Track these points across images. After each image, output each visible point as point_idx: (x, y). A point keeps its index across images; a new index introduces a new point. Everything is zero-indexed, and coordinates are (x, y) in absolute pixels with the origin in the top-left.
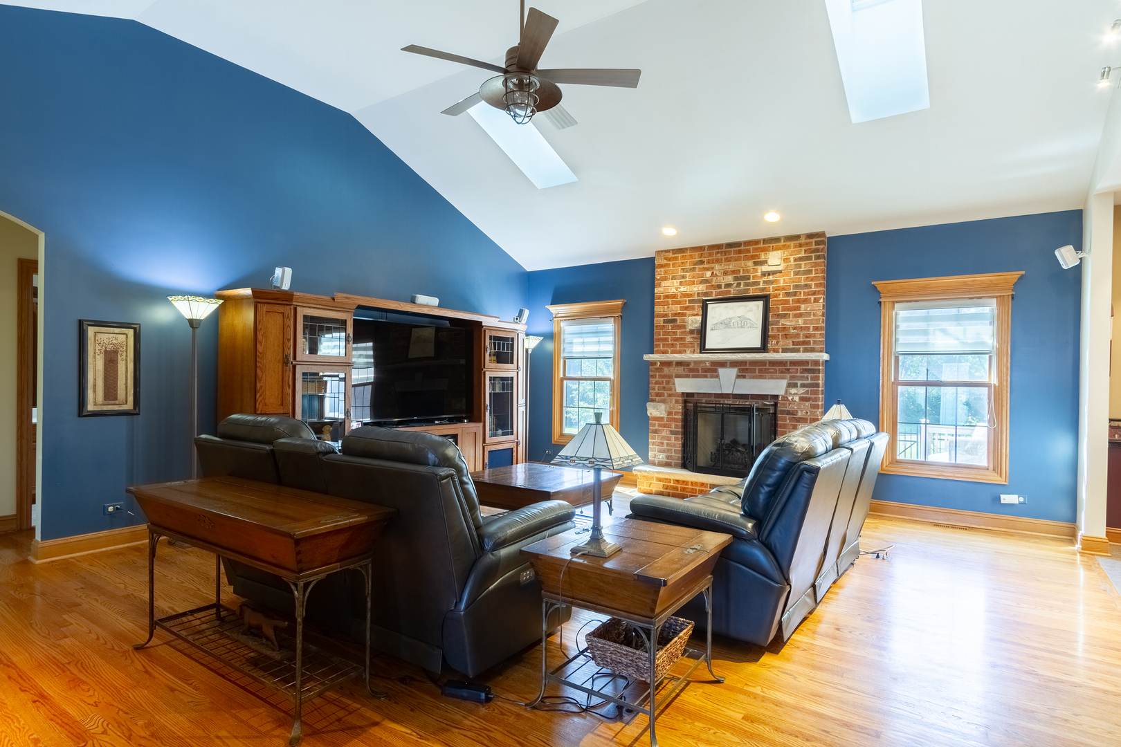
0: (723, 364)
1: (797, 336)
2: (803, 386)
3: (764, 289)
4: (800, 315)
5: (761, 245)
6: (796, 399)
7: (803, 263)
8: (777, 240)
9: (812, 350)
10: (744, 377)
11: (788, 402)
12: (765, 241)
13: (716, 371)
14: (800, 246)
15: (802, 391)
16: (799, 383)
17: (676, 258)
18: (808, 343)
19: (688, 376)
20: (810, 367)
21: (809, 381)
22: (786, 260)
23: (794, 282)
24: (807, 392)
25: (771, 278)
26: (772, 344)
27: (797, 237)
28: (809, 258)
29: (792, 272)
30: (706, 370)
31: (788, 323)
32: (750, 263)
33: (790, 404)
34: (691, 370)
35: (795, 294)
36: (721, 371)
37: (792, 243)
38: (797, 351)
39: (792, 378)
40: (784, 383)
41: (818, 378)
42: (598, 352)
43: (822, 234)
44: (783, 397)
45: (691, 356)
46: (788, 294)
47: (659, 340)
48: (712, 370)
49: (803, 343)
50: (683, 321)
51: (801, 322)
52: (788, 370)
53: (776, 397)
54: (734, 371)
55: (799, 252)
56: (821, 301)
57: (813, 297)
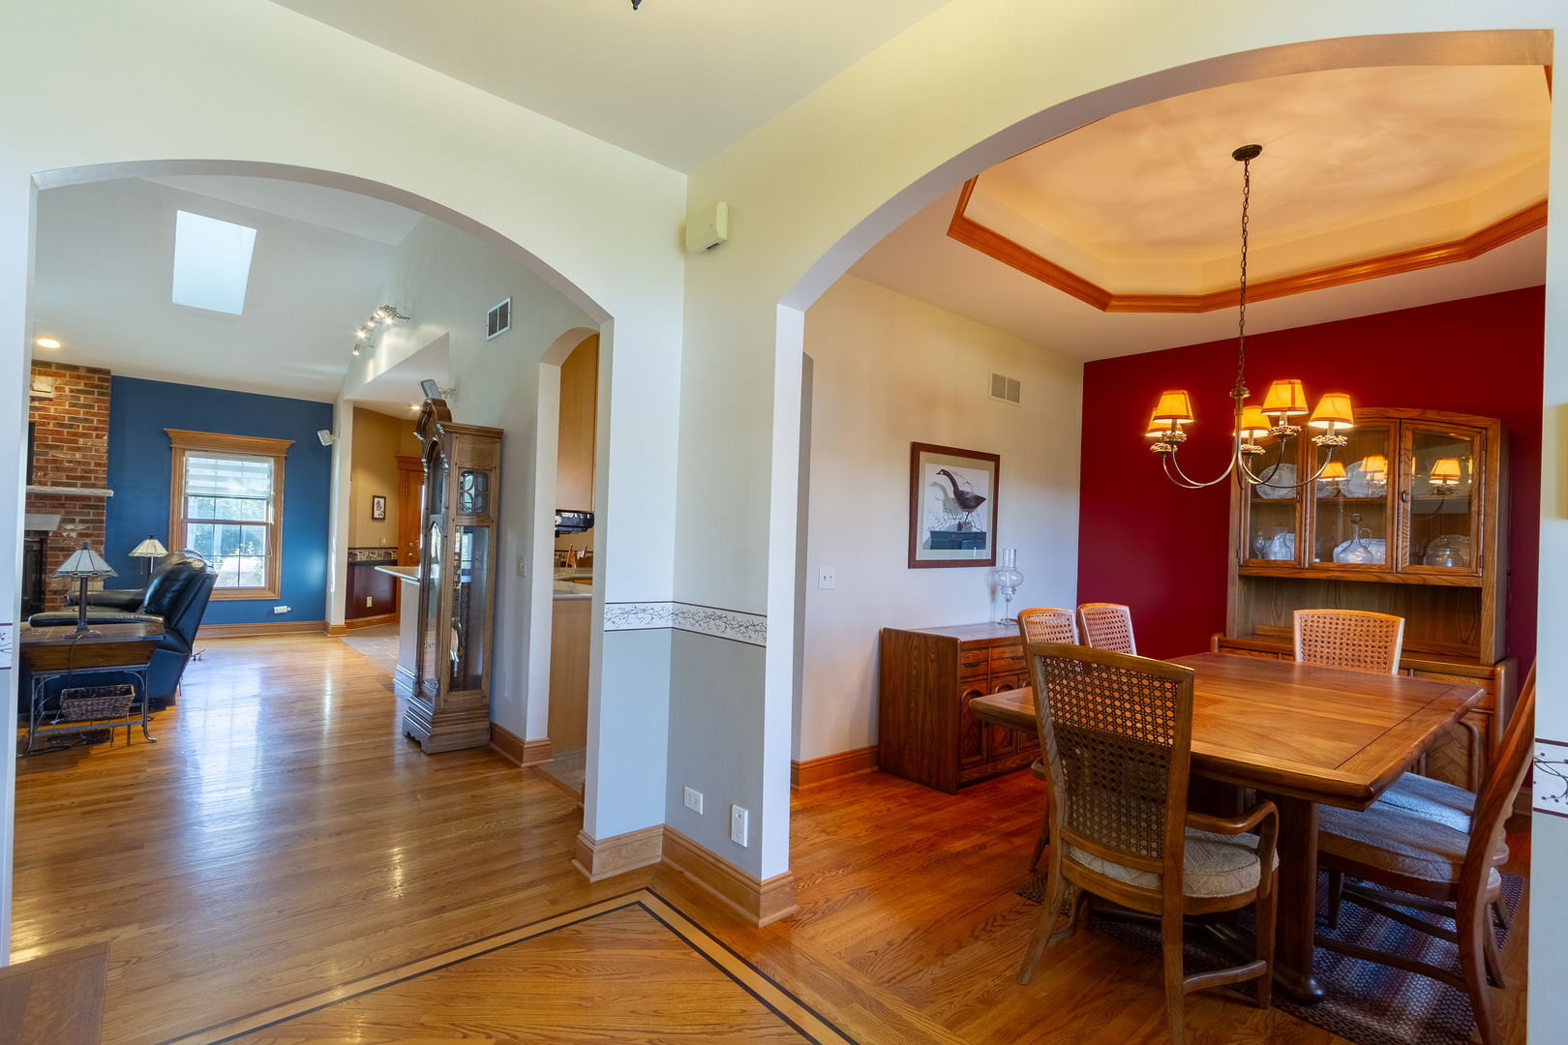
1: (74, 470)
2: (83, 522)
4: (78, 449)
6: (74, 535)
7: (82, 396)
9: (93, 486)
11: (62, 539)
14: (79, 377)
15: (81, 527)
16: (78, 519)
18: (89, 478)
20: (92, 503)
21: (91, 517)
22: (59, 389)
23: (69, 413)
24: (88, 528)
25: (37, 404)
26: (38, 476)
27: (76, 368)
28: (90, 393)
29: (67, 403)
31: (62, 455)
33: (64, 541)
35: (71, 426)
37: (68, 373)
38: (74, 485)
39: (67, 513)
40: (57, 518)
41: (100, 515)
43: (108, 372)
44: (54, 532)
46: (61, 425)
49: (81, 478)
51: (78, 456)
52: (63, 505)
53: (46, 533)
55: (76, 384)
56: (106, 438)
57: (94, 433)
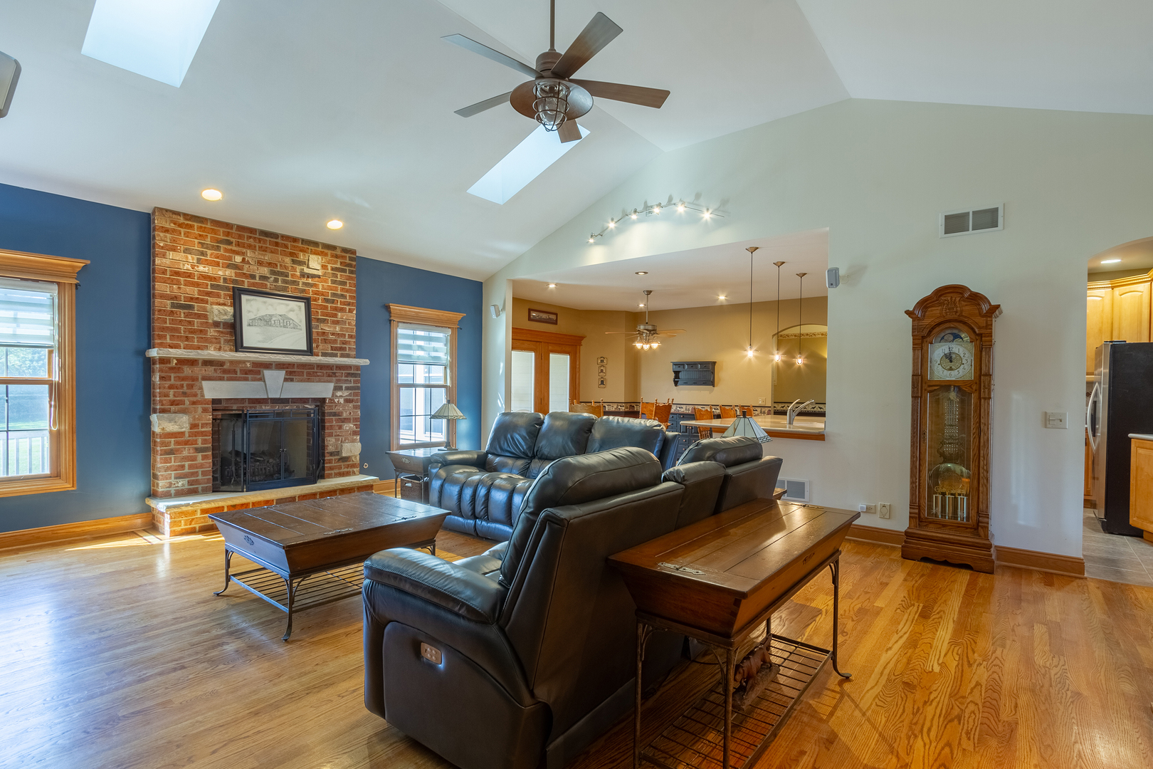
0: (268, 366)
1: (335, 341)
2: (347, 388)
3: (303, 291)
4: (337, 323)
5: (300, 245)
6: (342, 401)
7: (339, 274)
8: (316, 244)
9: (348, 356)
10: (292, 380)
11: (334, 405)
12: (304, 241)
13: (259, 373)
14: (337, 256)
15: (346, 393)
16: (344, 386)
17: (191, 227)
18: (344, 349)
19: (221, 379)
20: (352, 372)
21: (352, 385)
22: (324, 267)
23: (331, 290)
24: (350, 395)
25: (310, 281)
27: (333, 248)
28: (344, 271)
29: (330, 280)
30: (247, 372)
31: (327, 328)
32: (288, 260)
33: (336, 406)
34: (225, 371)
35: (333, 302)
36: (267, 373)
37: (329, 252)
38: (335, 355)
40: (331, 386)
41: (359, 382)
43: (354, 252)
44: (330, 399)
45: (228, 355)
46: (327, 300)
47: (161, 329)
48: (255, 371)
49: (341, 349)
50: (205, 309)
51: (338, 329)
52: (334, 373)
53: (323, 400)
54: (282, 374)
55: (336, 263)
56: (355, 312)
57: (348, 308)
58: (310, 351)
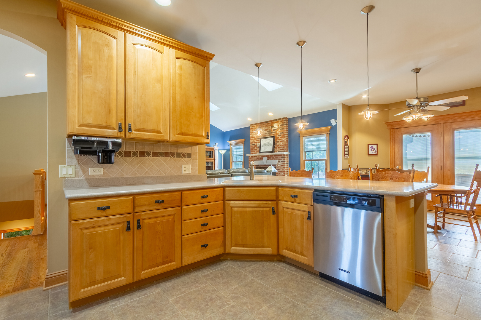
0: (264, 156)
1: (281, 147)
2: (281, 162)
3: (274, 134)
4: (282, 141)
5: (273, 122)
6: (280, 165)
8: (276, 120)
9: (284, 151)
10: (269, 160)
12: (274, 120)
13: (262, 158)
14: (281, 121)
15: (281, 163)
16: (280, 161)
17: (255, 126)
18: (283, 149)
19: (257, 160)
20: (283, 156)
22: (278, 126)
23: (280, 132)
24: (282, 164)
25: (275, 131)
26: (275, 150)
27: (280, 119)
28: (283, 125)
29: (280, 129)
30: (260, 158)
31: (279, 144)
32: (271, 127)
34: (257, 158)
36: (263, 158)
37: (279, 121)
38: (281, 152)
39: (279, 160)
40: (277, 161)
41: (284, 159)
42: (240, 154)
43: (286, 118)
44: (277, 165)
45: (258, 154)
46: (279, 136)
47: (251, 150)
50: (256, 144)
51: (282, 143)
52: (278, 157)
54: (266, 158)
55: (281, 123)
56: (286, 137)
57: (284, 136)
58: (273, 151)
